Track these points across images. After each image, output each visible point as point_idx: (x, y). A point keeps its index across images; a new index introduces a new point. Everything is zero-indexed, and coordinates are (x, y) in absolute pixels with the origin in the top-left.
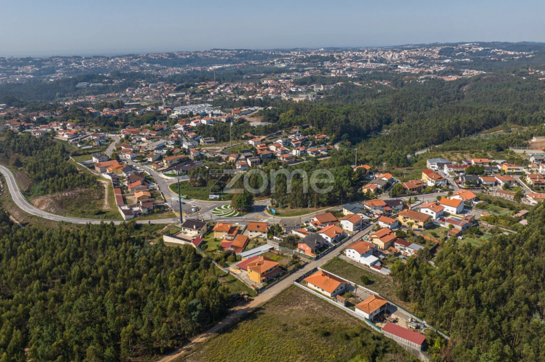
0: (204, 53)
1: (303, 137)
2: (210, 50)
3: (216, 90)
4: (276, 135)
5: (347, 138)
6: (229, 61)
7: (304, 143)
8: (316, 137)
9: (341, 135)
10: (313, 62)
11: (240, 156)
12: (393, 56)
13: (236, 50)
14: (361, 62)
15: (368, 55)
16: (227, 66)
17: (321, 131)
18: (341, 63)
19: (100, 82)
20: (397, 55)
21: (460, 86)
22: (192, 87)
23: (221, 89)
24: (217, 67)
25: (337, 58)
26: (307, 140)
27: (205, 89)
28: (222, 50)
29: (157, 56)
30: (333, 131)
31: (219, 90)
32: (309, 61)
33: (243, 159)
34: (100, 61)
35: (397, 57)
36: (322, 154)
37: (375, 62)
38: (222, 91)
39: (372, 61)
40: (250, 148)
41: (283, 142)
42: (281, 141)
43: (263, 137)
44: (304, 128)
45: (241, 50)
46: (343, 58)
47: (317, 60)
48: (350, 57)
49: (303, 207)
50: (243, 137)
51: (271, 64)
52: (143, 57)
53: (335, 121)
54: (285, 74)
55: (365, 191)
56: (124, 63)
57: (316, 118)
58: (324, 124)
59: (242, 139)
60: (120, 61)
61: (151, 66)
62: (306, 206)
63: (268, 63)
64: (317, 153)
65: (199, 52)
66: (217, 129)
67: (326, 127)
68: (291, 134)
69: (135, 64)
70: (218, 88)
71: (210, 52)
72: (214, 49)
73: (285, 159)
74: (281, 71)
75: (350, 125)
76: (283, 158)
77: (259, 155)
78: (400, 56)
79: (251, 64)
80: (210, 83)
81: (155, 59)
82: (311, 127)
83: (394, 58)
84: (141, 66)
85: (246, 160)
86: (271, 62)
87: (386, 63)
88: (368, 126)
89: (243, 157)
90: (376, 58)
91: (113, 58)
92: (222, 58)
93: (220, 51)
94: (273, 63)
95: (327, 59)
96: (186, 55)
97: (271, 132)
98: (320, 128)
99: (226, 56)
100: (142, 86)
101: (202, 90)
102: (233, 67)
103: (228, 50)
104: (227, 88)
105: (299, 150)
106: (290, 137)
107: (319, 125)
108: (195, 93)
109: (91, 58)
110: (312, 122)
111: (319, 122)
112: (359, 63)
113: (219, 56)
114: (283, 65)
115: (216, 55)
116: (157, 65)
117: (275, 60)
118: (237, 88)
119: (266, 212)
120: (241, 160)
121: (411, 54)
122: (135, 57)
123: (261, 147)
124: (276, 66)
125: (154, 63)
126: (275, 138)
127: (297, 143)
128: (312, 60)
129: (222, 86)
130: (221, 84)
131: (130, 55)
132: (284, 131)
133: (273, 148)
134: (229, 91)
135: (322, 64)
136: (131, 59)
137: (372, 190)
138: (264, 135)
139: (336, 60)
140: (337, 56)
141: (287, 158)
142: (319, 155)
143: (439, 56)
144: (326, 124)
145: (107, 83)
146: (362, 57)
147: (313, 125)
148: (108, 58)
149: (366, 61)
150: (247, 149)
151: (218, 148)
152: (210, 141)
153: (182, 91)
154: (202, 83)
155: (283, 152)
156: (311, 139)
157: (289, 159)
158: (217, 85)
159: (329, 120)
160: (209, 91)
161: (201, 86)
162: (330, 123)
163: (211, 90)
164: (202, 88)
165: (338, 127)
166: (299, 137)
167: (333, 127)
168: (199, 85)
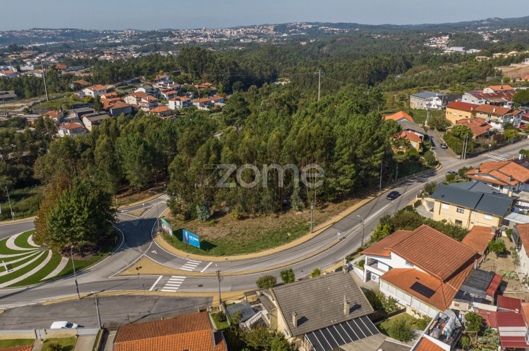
0: (20, 32)
1: (178, 86)
2: (28, 29)
3: (35, 60)
4: (131, 83)
5: (241, 87)
6: (54, 39)
7: (182, 92)
8: (196, 86)
9: (231, 84)
10: (151, 38)
11: (66, 114)
12: (231, 33)
13: (61, 29)
14: (202, 37)
15: (206, 32)
16: (51, 43)
17: (201, 77)
18: (180, 38)
21: (319, 48)
23: (42, 58)
24: (37, 45)
25: (177, 34)
26: (184, 90)
27: (18, 59)
28: (43, 29)
30: (219, 79)
31: (38, 60)
33: (74, 120)
35: (235, 33)
36: (219, 107)
37: (216, 38)
39: (212, 37)
40: (86, 101)
41: (147, 91)
42: (144, 90)
43: (109, 86)
44: (176, 74)
45: (67, 29)
46: (182, 34)
47: (155, 35)
48: (189, 34)
49: (277, 211)
50: (72, 86)
51: (104, 40)
53: (221, 62)
54: (122, 47)
57: (190, 60)
59: (71, 90)
62: (286, 207)
63: (99, 39)
64: (210, 105)
65: (15, 31)
66: (24, 83)
67: (208, 72)
68: (156, 82)
70: (38, 58)
71: (29, 31)
72: (34, 29)
74: (116, 45)
75: (240, 69)
77: (108, 110)
78: (239, 32)
79: (80, 41)
80: (25, 52)
82: (184, 74)
83: (233, 34)
85: (81, 120)
86: (104, 38)
87: (226, 37)
89: (73, 115)
90: (215, 34)
92: (45, 37)
93: (41, 30)
94: (106, 40)
95: (166, 35)
97: (123, 79)
98: (197, 74)
99: (49, 36)
102: (58, 45)
103: (51, 30)
104: (50, 57)
105: (179, 100)
106: (156, 86)
107: (195, 69)
111: (195, 66)
113: (40, 36)
114: (118, 41)
115: (36, 34)
117: (108, 37)
118: (63, 57)
119: (159, 241)
120: (69, 121)
121: (249, 31)
123: (109, 97)
124: (109, 42)
126: (132, 87)
127: (171, 93)
128: (149, 36)
129: (42, 55)
130: (41, 52)
132: (143, 78)
133: (130, 100)
134: (52, 60)
135: (161, 39)
137: (416, 145)
138: (110, 84)
139: (175, 36)
140: (175, 33)
141: (162, 114)
142: (215, 108)
143: (275, 32)
144: (207, 68)
146: (201, 34)
147: (186, 72)
149: (206, 36)
150: (80, 103)
151: (19, 105)
152: (6, 96)
154: (15, 52)
155: (153, 104)
156: (191, 89)
157: (165, 116)
158: (36, 55)
159: (210, 62)
160: (24, 60)
161: (14, 55)
162: (213, 67)
163: (27, 60)
164: (14, 58)
165: (226, 71)
166: (171, 85)
167: (219, 73)
168: (10, 55)
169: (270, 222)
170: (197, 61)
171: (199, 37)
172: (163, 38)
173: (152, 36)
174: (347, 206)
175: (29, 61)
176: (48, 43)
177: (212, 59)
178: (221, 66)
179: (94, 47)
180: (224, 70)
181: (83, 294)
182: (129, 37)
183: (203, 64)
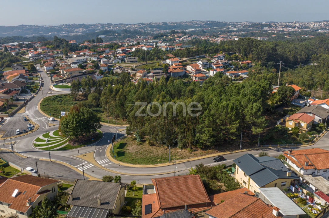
0: (185, 23)
1: (226, 61)
2: (189, 21)
3: (181, 39)
4: (198, 58)
5: (272, 66)
6: (200, 27)
7: (226, 67)
8: (240, 63)
10: (256, 28)
11: (149, 73)
12: (314, 25)
13: (206, 21)
14: (290, 28)
15: (296, 24)
16: (198, 29)
17: (247, 58)
18: (276, 28)
19: (113, 35)
20: (318, 25)
22: (165, 37)
23: (185, 38)
24: (191, 30)
25: (274, 26)
26: (230, 65)
27: (173, 38)
28: (197, 21)
29: (156, 24)
30: (259, 59)
31: (183, 39)
32: (253, 27)
33: (150, 76)
34: (122, 26)
36: (242, 77)
37: (301, 28)
38: (185, 39)
39: (298, 28)
40: (164, 66)
41: (203, 64)
42: (201, 63)
43: (185, 59)
44: (230, 54)
45: (209, 21)
46: (278, 25)
47: (259, 26)
48: (283, 25)
50: (165, 57)
52: (147, 24)
53: (261, 48)
55: (290, 125)
56: (135, 28)
57: (243, 46)
58: (251, 51)
60: (134, 26)
61: (151, 29)
63: (225, 28)
64: (237, 76)
65: (183, 22)
67: (253, 54)
68: (214, 58)
69: (142, 28)
70: (183, 38)
71: (189, 22)
72: (192, 21)
73: (197, 79)
74: (232, 31)
75: (277, 54)
76: (196, 78)
77: (169, 73)
78: (320, 25)
79: (214, 28)
80: (178, 34)
81: (155, 25)
82: (237, 54)
83: (315, 26)
84: (145, 29)
86: (227, 27)
87: (309, 29)
88: (295, 57)
89: (151, 74)
90: (302, 26)
91: (130, 24)
92: (196, 25)
93: (196, 22)
94: (229, 28)
95: (266, 25)
96: (174, 23)
97: (195, 55)
98: (246, 55)
99: (199, 25)
100: (137, 38)
101: (171, 39)
102: (202, 30)
103: (201, 21)
104: (189, 38)
105: (216, 71)
106: (213, 60)
107: (245, 52)
108: (166, 40)
109: (117, 25)
110: (239, 49)
111: (245, 49)
112: (289, 28)
113: (194, 25)
114: (235, 29)
115: (193, 23)
116: (155, 29)
117: (230, 26)
118: (196, 38)
119: (110, 146)
122: (143, 24)
123: (176, 66)
125: (154, 28)
126: (197, 60)
127: (219, 65)
128: (255, 26)
129: (185, 37)
130: (185, 35)
131: (140, 23)
132: (207, 55)
133: (189, 68)
135: (262, 28)
136: (140, 25)
137: (304, 125)
139: (272, 27)
140: (273, 24)
141: (199, 78)
142: (238, 78)
144: (252, 51)
145: (117, 36)
146: (291, 26)
147: (240, 53)
148: (127, 25)
149: (294, 28)
150: (160, 67)
153: (158, 39)
154: (173, 34)
155: (198, 72)
156: (235, 64)
157: (201, 79)
158: (183, 36)
159: (255, 47)
160: (176, 39)
161: (171, 36)
162: (256, 51)
163: (177, 39)
164: (171, 38)
165: (264, 54)
166: (221, 61)
167: (260, 55)
168: (170, 35)
169: (160, 150)
170: (247, 46)
171: (288, 28)
172: (264, 28)
173: (257, 26)
174: (207, 154)
175: (178, 39)
176: (196, 29)
177: (256, 46)
178: (261, 51)
179: (219, 32)
180: (263, 53)
181: (53, 160)
182: (243, 27)
183: (250, 49)
